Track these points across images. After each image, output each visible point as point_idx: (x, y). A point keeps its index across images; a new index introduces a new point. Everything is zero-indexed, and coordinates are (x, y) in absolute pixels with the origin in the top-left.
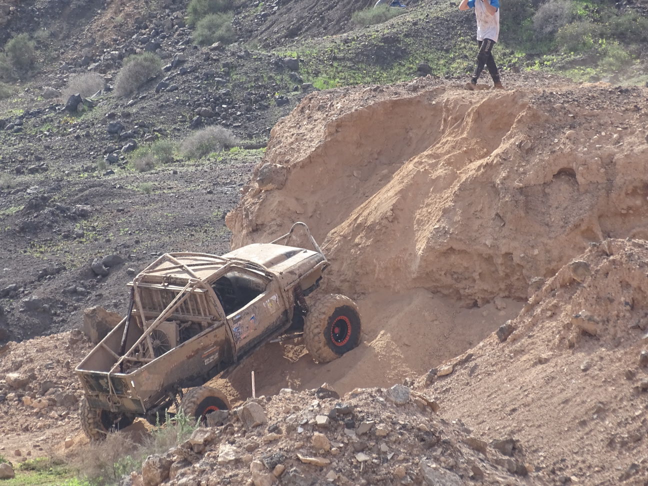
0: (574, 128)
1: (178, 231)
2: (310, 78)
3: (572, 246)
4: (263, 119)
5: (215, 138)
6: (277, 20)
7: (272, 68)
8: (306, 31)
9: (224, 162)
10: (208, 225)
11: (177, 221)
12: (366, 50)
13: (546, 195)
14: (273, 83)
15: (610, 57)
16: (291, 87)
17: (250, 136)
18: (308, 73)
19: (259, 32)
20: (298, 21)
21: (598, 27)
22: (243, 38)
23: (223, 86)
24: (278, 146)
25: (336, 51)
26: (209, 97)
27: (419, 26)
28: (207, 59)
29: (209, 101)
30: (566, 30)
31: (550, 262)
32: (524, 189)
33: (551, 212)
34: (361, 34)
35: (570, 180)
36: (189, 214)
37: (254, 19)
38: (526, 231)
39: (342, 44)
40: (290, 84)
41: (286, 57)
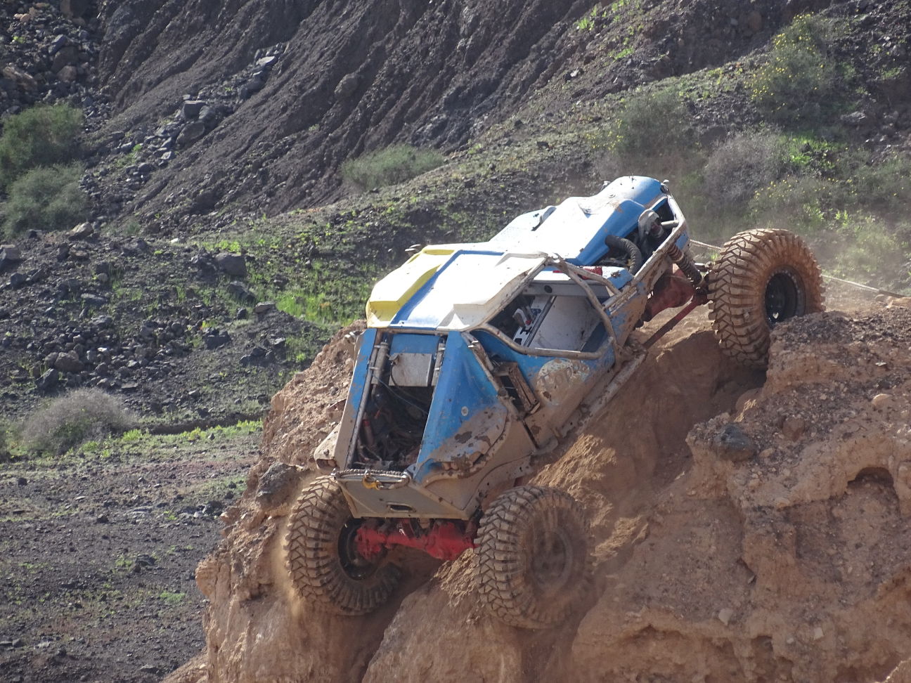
0: (888, 388)
1: (48, 599)
2: (270, 293)
3: (889, 621)
4: (181, 373)
5: (89, 413)
6: (171, 178)
7: (194, 274)
8: (232, 199)
9: (115, 459)
10: (108, 586)
11: (46, 578)
12: (377, 238)
13: (834, 521)
14: (196, 302)
15: (859, 246)
16: (232, 310)
17: (157, 408)
18: (264, 282)
19: (135, 202)
20: (213, 181)
21: (832, 187)
22: (104, 213)
23: (97, 310)
24: (295, 430)
25: (316, 239)
26: (70, 331)
27: (478, 189)
28: (64, 256)
29: (71, 340)
30: (770, 193)
31: (845, 653)
32: (792, 510)
33: (846, 556)
34: (364, 206)
35: (881, 491)
36: (66, 564)
37: (124, 177)
38: (797, 592)
39: (328, 225)
40: (230, 304)
41: (218, 251)
